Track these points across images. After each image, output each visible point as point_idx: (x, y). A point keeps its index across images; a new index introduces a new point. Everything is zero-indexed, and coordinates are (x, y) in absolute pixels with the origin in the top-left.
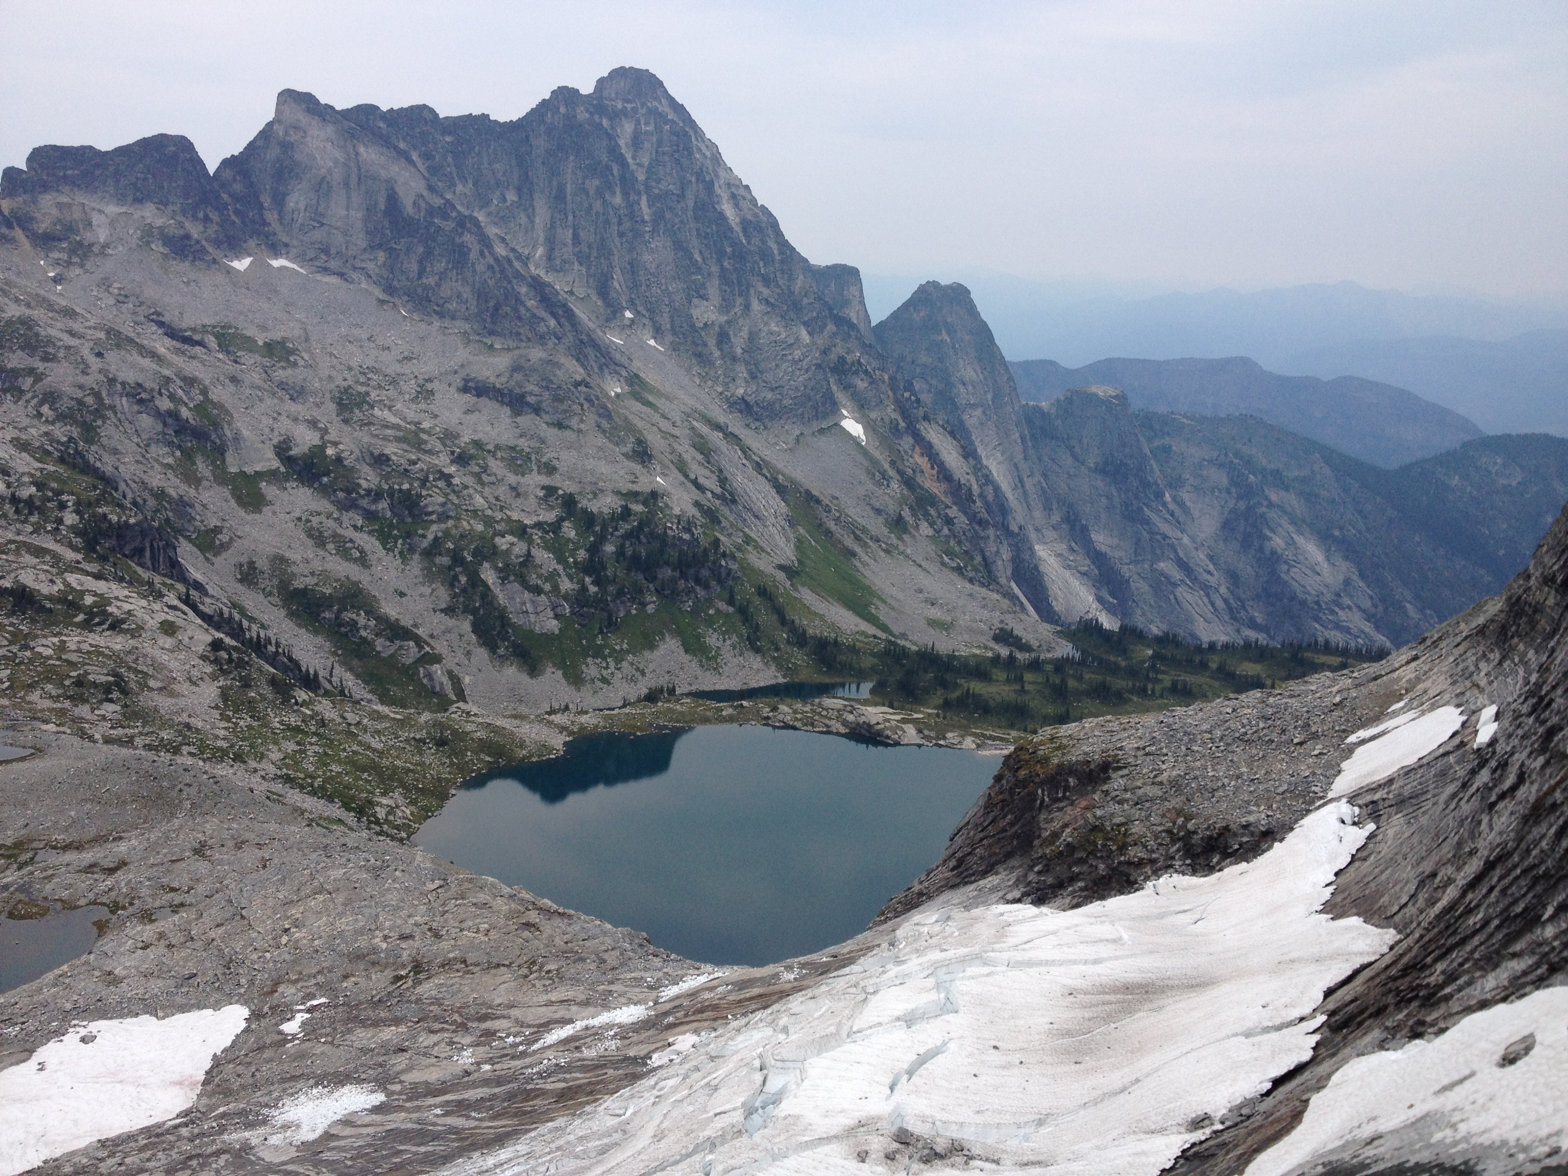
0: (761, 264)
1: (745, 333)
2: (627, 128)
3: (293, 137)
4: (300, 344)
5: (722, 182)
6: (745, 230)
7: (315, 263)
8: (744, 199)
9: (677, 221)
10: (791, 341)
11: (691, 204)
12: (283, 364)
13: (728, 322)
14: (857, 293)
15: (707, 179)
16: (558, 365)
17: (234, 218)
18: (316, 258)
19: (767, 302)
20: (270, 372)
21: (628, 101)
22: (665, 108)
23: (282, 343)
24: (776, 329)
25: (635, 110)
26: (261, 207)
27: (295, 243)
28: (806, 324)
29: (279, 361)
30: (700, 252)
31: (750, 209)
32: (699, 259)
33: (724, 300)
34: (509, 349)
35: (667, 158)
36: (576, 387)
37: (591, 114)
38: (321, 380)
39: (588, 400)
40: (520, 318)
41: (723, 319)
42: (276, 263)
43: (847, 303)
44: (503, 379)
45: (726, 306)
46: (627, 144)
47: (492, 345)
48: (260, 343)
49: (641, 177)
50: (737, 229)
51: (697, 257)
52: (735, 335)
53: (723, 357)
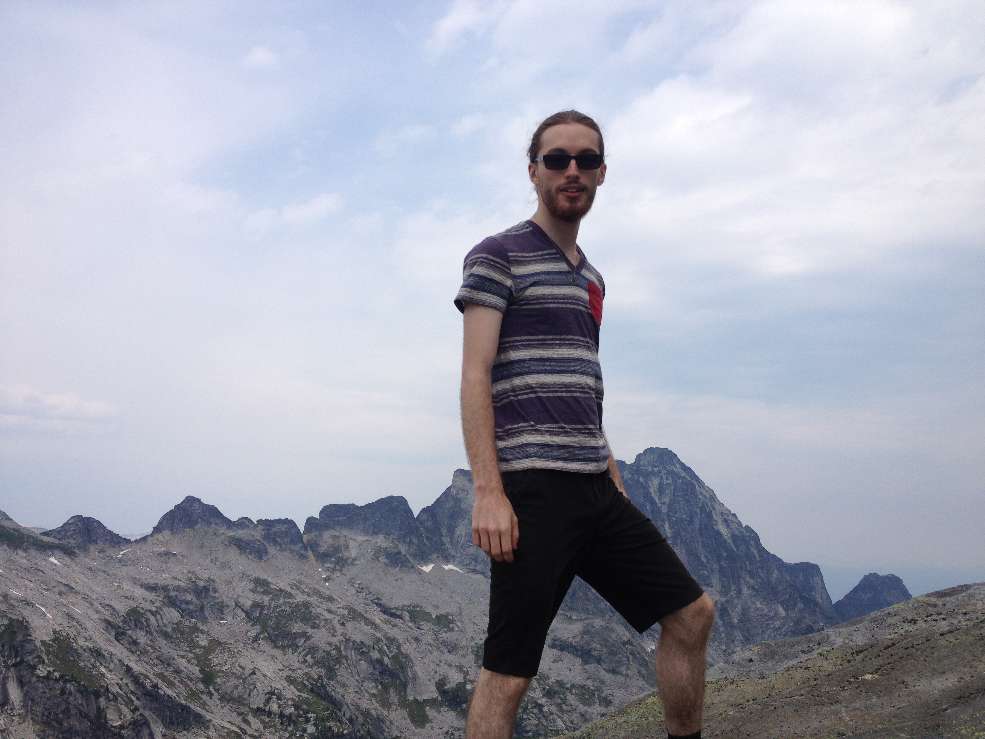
0: (747, 563)
1: (738, 609)
2: (655, 482)
3: (461, 495)
4: (456, 616)
5: (717, 512)
6: (735, 542)
7: (469, 567)
8: (733, 522)
9: (689, 536)
10: (772, 614)
11: (697, 526)
12: (445, 629)
13: (727, 601)
14: (819, 582)
15: (708, 510)
16: (613, 631)
17: (425, 541)
18: (469, 564)
19: (753, 589)
20: (438, 634)
21: (655, 467)
22: (678, 469)
23: (446, 616)
24: (762, 607)
25: (659, 472)
26: (441, 535)
27: (458, 555)
28: (782, 603)
29: (443, 628)
30: (705, 556)
31: (737, 529)
32: (705, 560)
33: (723, 586)
34: (581, 620)
35: (680, 499)
36: (624, 646)
37: (633, 475)
38: (467, 639)
39: (632, 654)
40: (588, 600)
41: (723, 599)
42: (447, 567)
43: (812, 588)
44: (578, 639)
45: (724, 591)
46: (655, 491)
47: (571, 617)
48: (434, 616)
49: (664, 510)
50: (730, 541)
51: (704, 559)
52: (732, 611)
53: (725, 625)
